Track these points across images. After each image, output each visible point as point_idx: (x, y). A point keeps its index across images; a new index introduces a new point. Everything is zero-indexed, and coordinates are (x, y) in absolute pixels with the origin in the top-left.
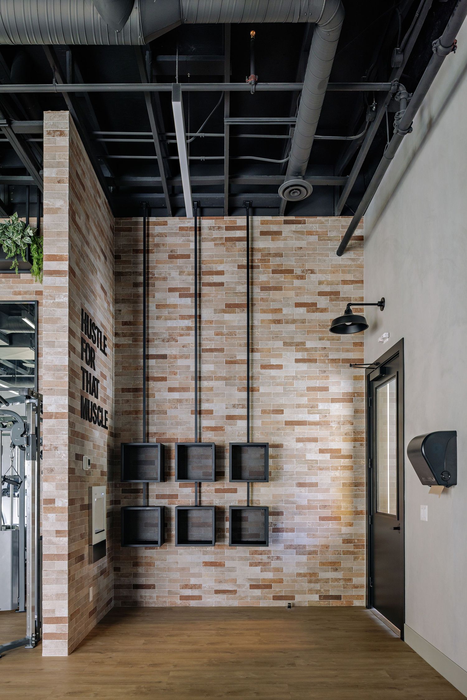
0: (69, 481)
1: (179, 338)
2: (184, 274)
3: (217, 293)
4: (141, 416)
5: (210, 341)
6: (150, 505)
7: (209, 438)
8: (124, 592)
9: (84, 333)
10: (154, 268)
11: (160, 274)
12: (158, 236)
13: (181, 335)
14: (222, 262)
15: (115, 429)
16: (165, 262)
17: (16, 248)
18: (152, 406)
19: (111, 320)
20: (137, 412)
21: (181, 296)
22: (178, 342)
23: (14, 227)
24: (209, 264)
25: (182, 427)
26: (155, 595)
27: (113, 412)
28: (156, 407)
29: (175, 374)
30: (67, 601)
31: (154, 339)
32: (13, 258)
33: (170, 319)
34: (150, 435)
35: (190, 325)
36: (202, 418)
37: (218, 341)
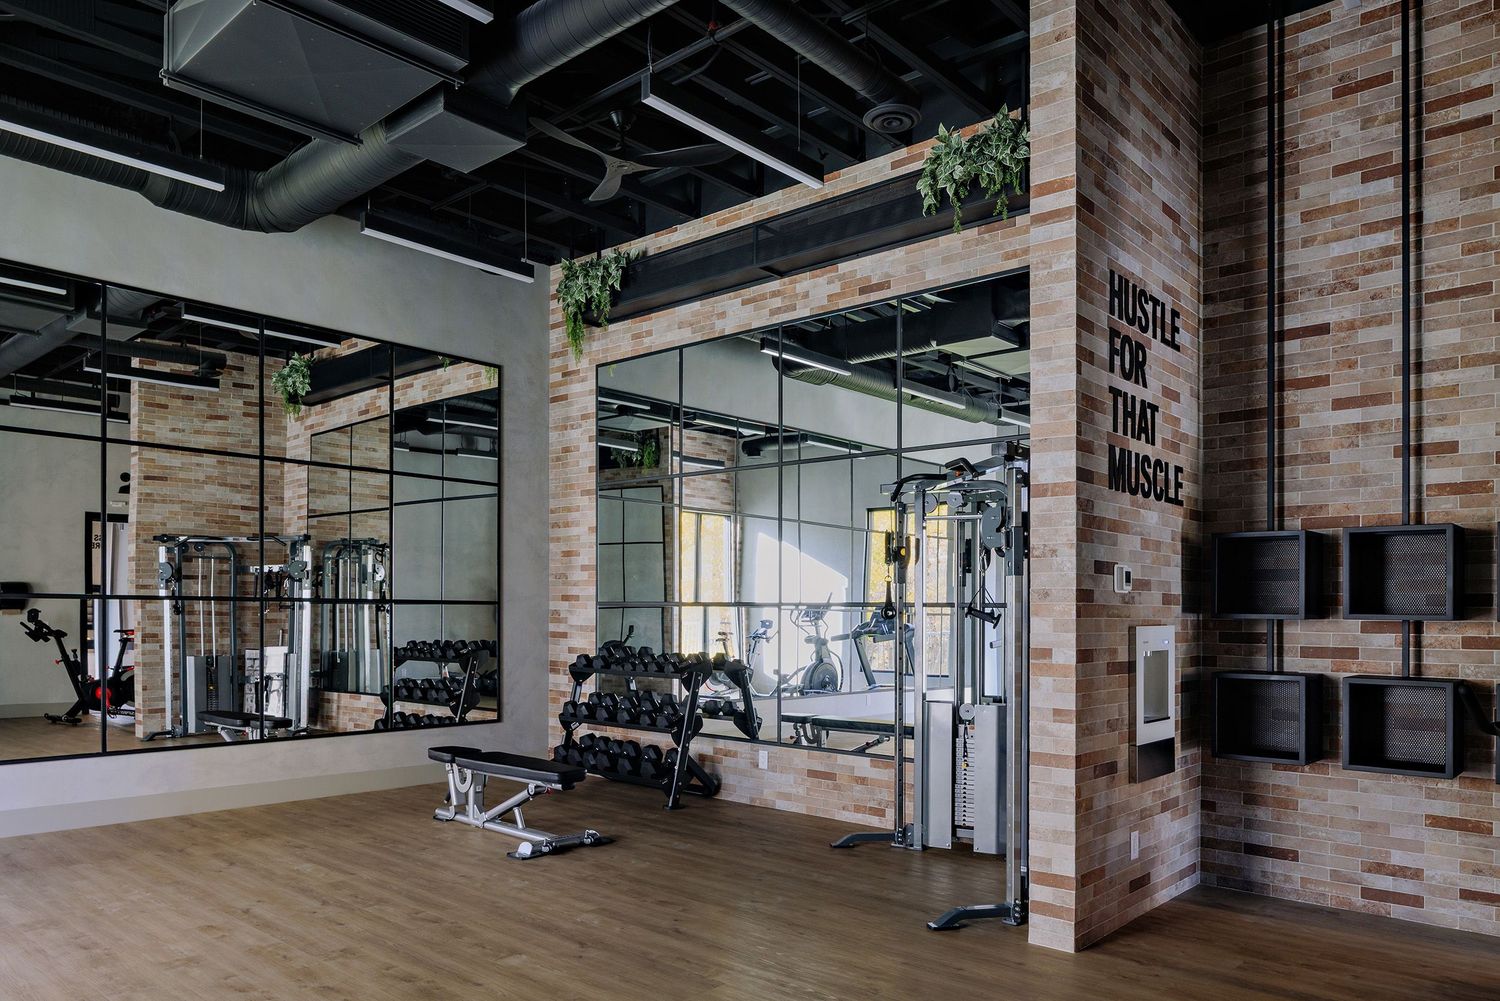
0: (1078, 615)
1: (1361, 280)
2: (1376, 124)
3: (1471, 148)
4: (1263, 471)
5: (1449, 271)
6: (1285, 670)
7: (1447, 513)
8: (1224, 858)
9: (1116, 317)
10: (1297, 129)
11: (1313, 140)
12: (1306, 53)
13: (1367, 271)
14: (1484, 65)
15: (1204, 502)
16: (1326, 109)
17: (1005, 173)
18: (1293, 446)
19: (1194, 271)
20: (1253, 463)
21: (1365, 179)
22: (1360, 290)
23: (999, 134)
24: (1446, 80)
25: (1369, 489)
26: (1297, 876)
27: (1198, 468)
28: (1303, 447)
29: (1350, 367)
30: (1073, 847)
31: (1296, 293)
32: (997, 194)
33: (1338, 239)
34: (1286, 513)
35: (1392, 242)
36: (1425, 464)
37: (1472, 267)
